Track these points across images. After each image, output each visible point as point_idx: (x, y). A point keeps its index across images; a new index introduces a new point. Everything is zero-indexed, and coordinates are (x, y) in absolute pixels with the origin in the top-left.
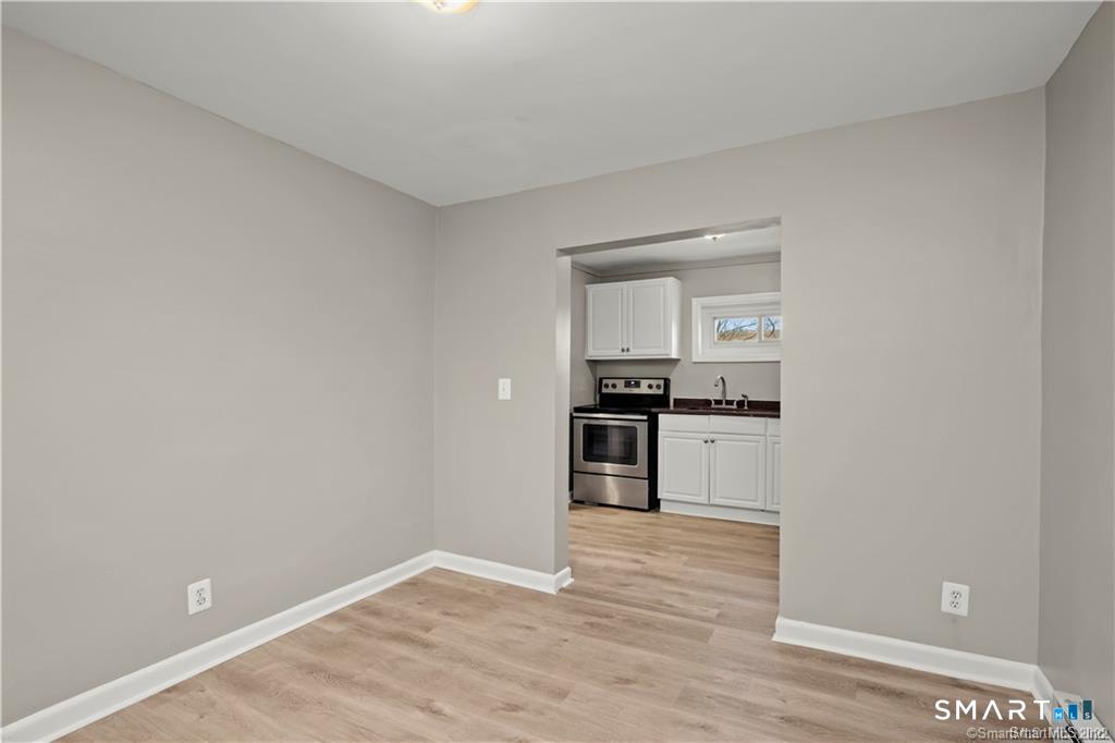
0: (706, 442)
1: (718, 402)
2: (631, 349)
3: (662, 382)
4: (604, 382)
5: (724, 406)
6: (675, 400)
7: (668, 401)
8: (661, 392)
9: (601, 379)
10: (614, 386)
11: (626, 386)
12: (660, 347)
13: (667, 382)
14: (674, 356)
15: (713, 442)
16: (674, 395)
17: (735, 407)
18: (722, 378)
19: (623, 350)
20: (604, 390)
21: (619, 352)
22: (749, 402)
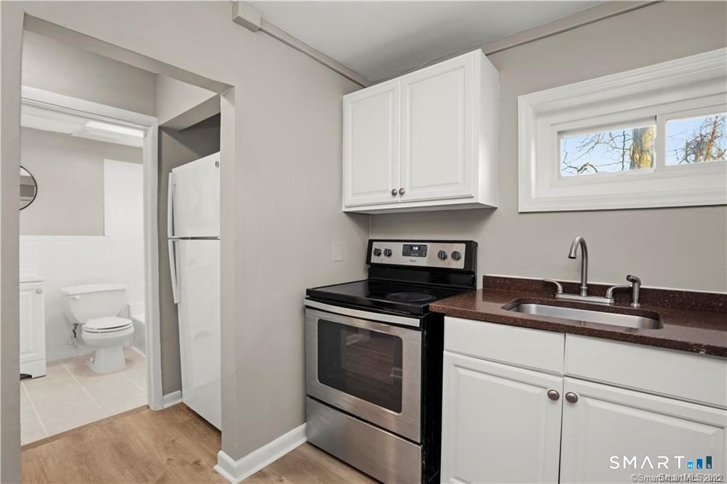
0: (554, 397)
1: (571, 288)
2: (407, 191)
3: (461, 249)
4: (375, 245)
5: (584, 298)
6: (486, 279)
7: (474, 280)
8: (460, 265)
9: (371, 242)
10: (388, 253)
11: (404, 254)
12: (457, 183)
13: (471, 247)
14: (482, 198)
15: (572, 400)
16: (484, 269)
17: (607, 301)
18: (583, 243)
19: (394, 194)
20: (375, 259)
21: (389, 197)
22: (642, 291)
